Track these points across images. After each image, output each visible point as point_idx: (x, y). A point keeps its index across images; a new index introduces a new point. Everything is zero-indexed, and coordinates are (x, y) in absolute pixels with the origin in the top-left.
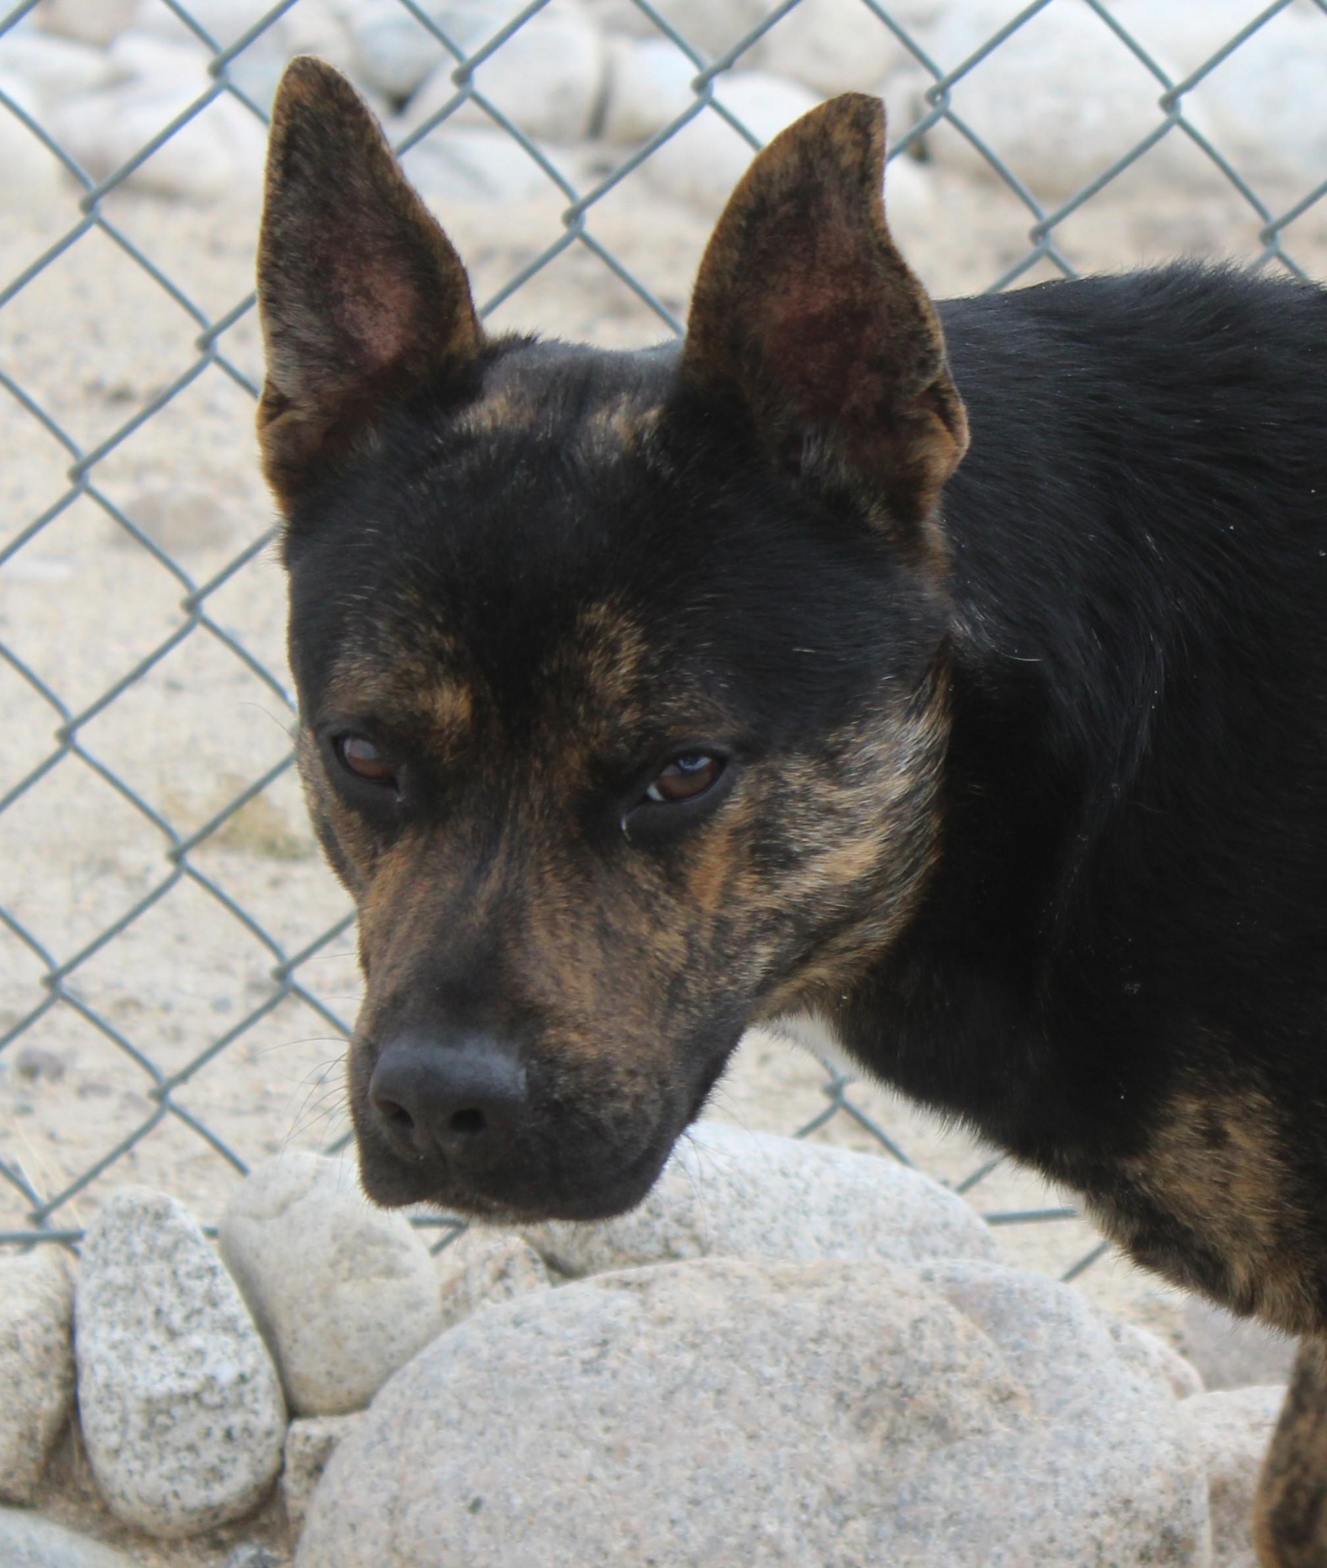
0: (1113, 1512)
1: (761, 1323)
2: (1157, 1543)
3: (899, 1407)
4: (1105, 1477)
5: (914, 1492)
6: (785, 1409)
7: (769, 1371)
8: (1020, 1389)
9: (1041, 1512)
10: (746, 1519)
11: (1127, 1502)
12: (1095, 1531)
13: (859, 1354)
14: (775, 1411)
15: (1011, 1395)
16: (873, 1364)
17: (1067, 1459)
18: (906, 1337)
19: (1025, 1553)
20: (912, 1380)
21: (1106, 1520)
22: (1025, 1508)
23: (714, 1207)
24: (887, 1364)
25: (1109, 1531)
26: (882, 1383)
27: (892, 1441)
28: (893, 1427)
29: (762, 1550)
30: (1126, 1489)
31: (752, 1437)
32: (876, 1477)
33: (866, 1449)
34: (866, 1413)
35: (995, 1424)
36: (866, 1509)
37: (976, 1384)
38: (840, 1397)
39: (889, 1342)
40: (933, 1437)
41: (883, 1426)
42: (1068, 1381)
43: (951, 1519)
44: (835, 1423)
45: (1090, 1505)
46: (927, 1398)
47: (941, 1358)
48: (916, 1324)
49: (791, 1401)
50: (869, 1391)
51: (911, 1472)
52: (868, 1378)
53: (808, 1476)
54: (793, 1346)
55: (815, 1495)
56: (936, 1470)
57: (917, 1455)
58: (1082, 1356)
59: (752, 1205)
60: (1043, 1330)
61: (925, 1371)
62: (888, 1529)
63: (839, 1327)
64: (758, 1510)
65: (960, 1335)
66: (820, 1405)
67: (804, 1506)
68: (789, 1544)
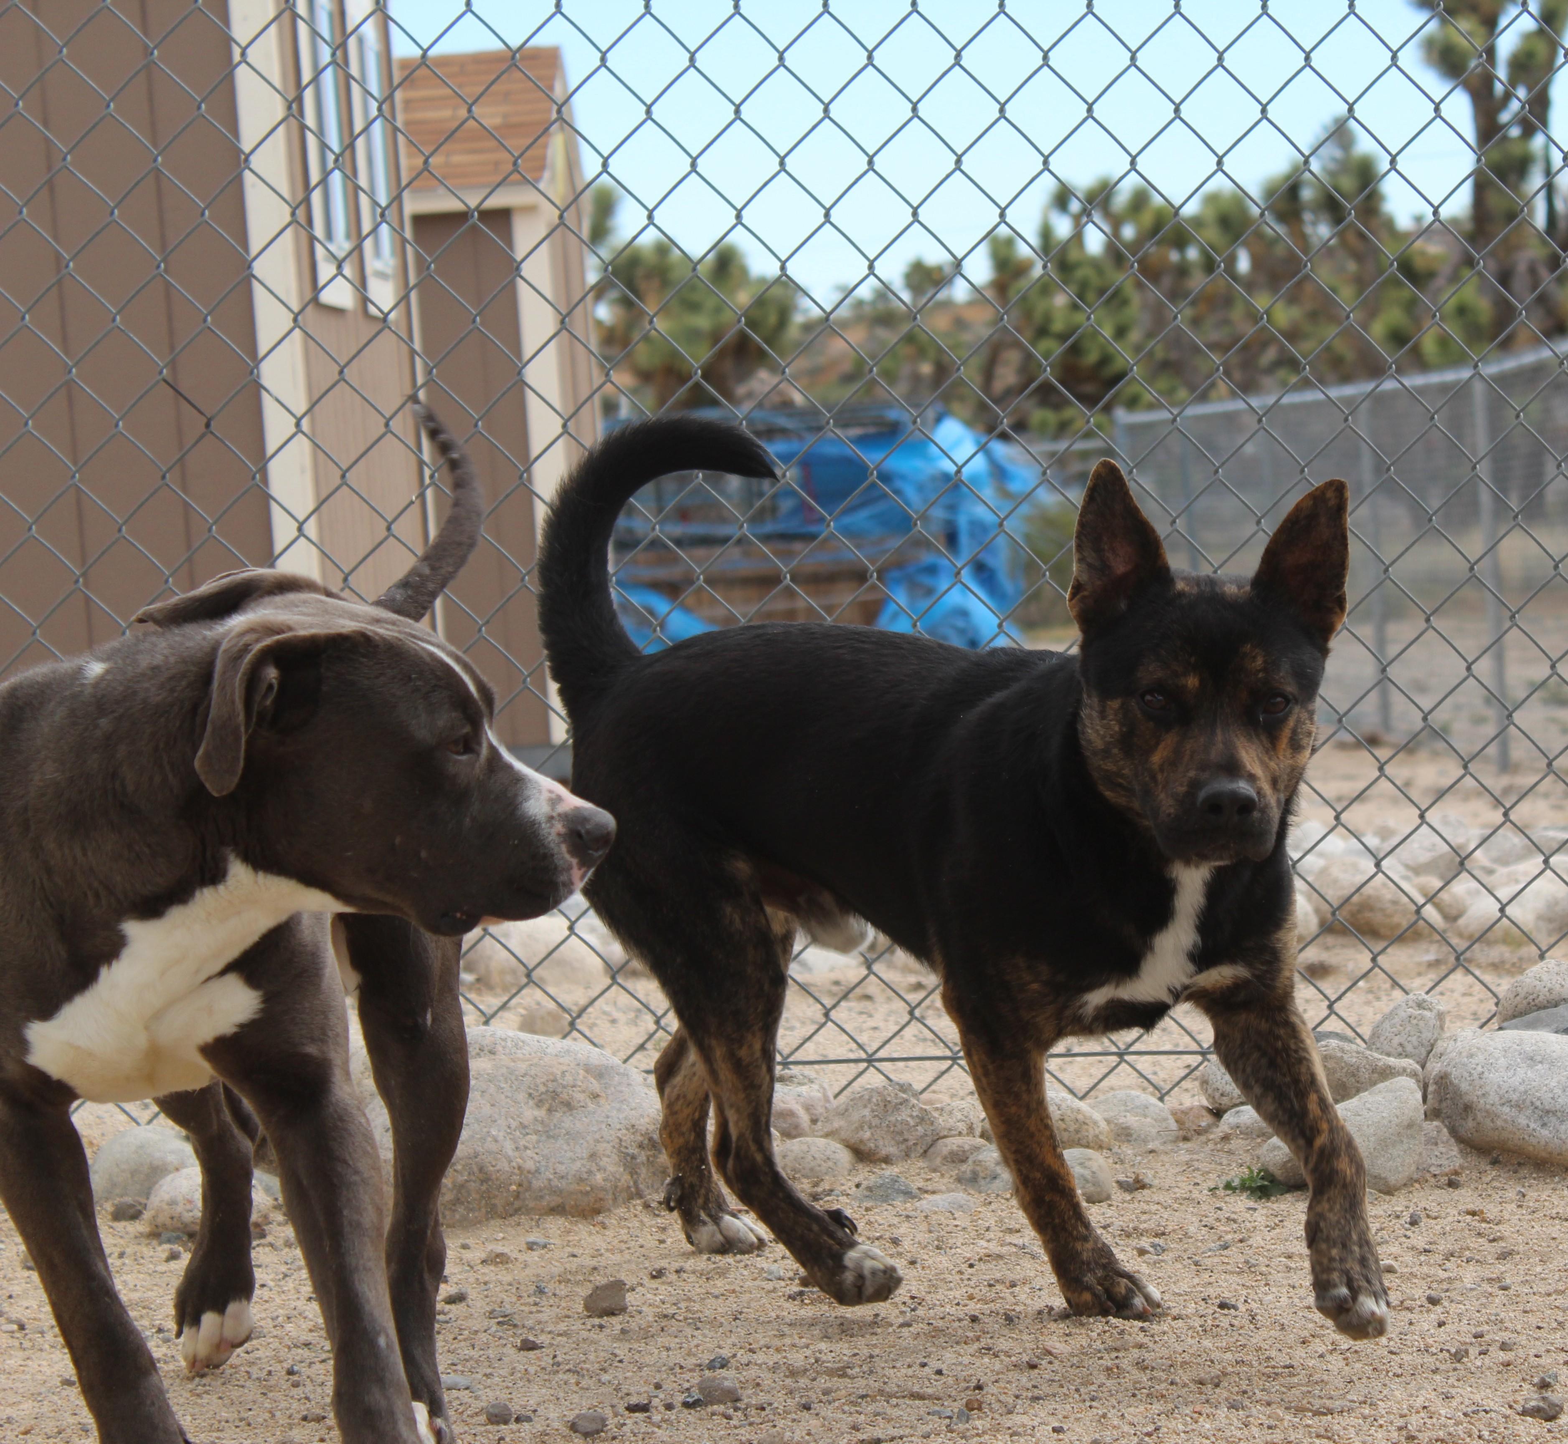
0: (627, 1129)
1: (504, 1070)
2: (646, 1142)
3: (554, 1099)
4: (626, 1118)
5: (555, 1126)
6: (507, 1097)
7: (503, 1085)
8: (603, 1094)
9: (600, 1129)
10: (485, 1130)
11: (633, 1126)
12: (619, 1135)
13: (538, 1081)
14: (503, 1097)
15: (598, 1096)
16: (544, 1084)
17: (614, 1113)
18: (558, 1077)
19: (591, 1142)
20: (559, 1090)
21: (624, 1131)
22: (595, 1129)
23: (504, 1047)
24: (550, 1085)
25: (625, 1135)
26: (547, 1091)
27: (550, 1110)
28: (551, 1105)
29: (490, 1139)
30: (633, 1122)
31: (493, 1105)
32: (542, 1122)
33: (541, 1113)
34: (540, 1101)
35: (589, 1104)
36: (537, 1132)
37: (584, 1092)
38: (530, 1095)
39: (551, 1077)
40: (565, 1109)
41: (547, 1106)
42: (621, 1092)
43: (567, 1133)
44: (527, 1103)
45: (618, 1126)
46: (565, 1096)
47: (571, 1083)
48: (563, 1073)
49: (509, 1094)
50: (542, 1093)
51: (555, 1121)
52: (542, 1089)
53: (513, 1118)
54: (513, 1078)
55: (514, 1124)
56: (565, 1118)
57: (558, 1115)
58: (629, 1085)
59: (521, 1048)
60: (617, 1078)
61: (564, 1087)
62: (544, 1138)
63: (533, 1073)
64: (490, 1127)
65: (581, 1077)
66: (521, 1096)
67: (509, 1127)
68: (501, 1138)
